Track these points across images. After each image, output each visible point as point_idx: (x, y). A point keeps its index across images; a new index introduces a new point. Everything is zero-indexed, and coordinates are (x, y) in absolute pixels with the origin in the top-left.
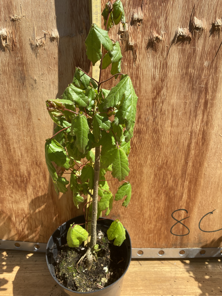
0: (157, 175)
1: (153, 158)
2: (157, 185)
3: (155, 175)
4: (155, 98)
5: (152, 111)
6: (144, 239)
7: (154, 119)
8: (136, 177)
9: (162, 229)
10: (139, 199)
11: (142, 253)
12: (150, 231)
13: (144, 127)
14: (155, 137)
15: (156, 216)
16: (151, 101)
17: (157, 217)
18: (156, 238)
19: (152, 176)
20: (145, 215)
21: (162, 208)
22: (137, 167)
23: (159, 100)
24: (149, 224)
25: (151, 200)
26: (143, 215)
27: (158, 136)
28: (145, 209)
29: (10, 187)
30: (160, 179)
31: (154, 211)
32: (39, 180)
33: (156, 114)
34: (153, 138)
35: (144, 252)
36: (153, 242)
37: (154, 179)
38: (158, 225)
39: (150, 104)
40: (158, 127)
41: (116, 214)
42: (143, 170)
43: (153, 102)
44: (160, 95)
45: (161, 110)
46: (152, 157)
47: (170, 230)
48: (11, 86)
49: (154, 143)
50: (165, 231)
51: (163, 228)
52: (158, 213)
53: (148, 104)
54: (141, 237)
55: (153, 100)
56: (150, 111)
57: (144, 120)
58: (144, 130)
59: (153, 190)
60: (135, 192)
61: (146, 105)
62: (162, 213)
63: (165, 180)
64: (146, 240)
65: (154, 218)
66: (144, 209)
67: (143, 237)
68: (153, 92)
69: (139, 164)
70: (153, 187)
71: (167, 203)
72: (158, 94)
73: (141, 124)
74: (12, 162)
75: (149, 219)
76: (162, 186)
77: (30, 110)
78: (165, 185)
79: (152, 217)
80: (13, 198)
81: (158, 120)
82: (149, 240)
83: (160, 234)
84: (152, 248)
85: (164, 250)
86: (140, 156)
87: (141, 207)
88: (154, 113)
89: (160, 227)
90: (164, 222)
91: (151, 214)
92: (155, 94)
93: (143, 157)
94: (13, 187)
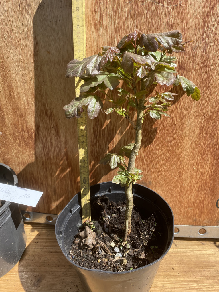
0: (204, 130)
1: (200, 105)
2: (202, 143)
3: (201, 129)
4: (208, 16)
5: (203, 35)
6: (181, 213)
7: (204, 47)
8: (175, 132)
9: (205, 202)
10: (177, 162)
11: (178, 230)
12: (189, 203)
13: (189, 59)
14: (204, 75)
15: (199, 184)
16: (201, 21)
17: (200, 186)
18: (196, 212)
19: (197, 131)
20: (184, 183)
21: (208, 174)
22: (176, 118)
23: (214, 19)
24: (189, 194)
25: (194, 164)
26: (182, 182)
27: (208, 74)
28: (185, 175)
29: (16, 145)
30: (207, 135)
31: (197, 177)
32: (50, 136)
33: (207, 40)
34: (202, 76)
35: (180, 229)
36: (192, 217)
37: (200, 134)
38: (200, 195)
39: (199, 25)
40: (208, 60)
41: (146, 180)
42: (186, 122)
43: (204, 22)
44: (214, 10)
45: (215, 34)
46: (198, 104)
47: (216, 203)
48: (10, 5)
49: (203, 83)
50: (209, 203)
51: (206, 200)
52: (202, 180)
53: (197, 25)
54: (177, 211)
55: (204, 19)
56: (199, 36)
57: (190, 49)
58: (190, 64)
59: (197, 150)
60: (173, 152)
61: (194, 27)
62: (206, 180)
63: (214, 136)
64: (184, 214)
65: (196, 186)
66: (183, 174)
67: (180, 211)
68: (205, 6)
69: (181, 115)
70: (197, 145)
71: (214, 167)
72: (212, 9)
73: (185, 55)
74: (16, 112)
75: (189, 187)
76: (210, 144)
77: (36, 39)
78: (213, 144)
79: (193, 186)
80: (19, 158)
81: (210, 49)
82: (187, 215)
83: (202, 208)
84: (191, 225)
85: (206, 228)
86: (182, 103)
87: (180, 172)
88: (205, 39)
89: (203, 198)
90: (209, 192)
91: (192, 181)
92: (208, 9)
93: (186, 103)
94: (19, 145)
